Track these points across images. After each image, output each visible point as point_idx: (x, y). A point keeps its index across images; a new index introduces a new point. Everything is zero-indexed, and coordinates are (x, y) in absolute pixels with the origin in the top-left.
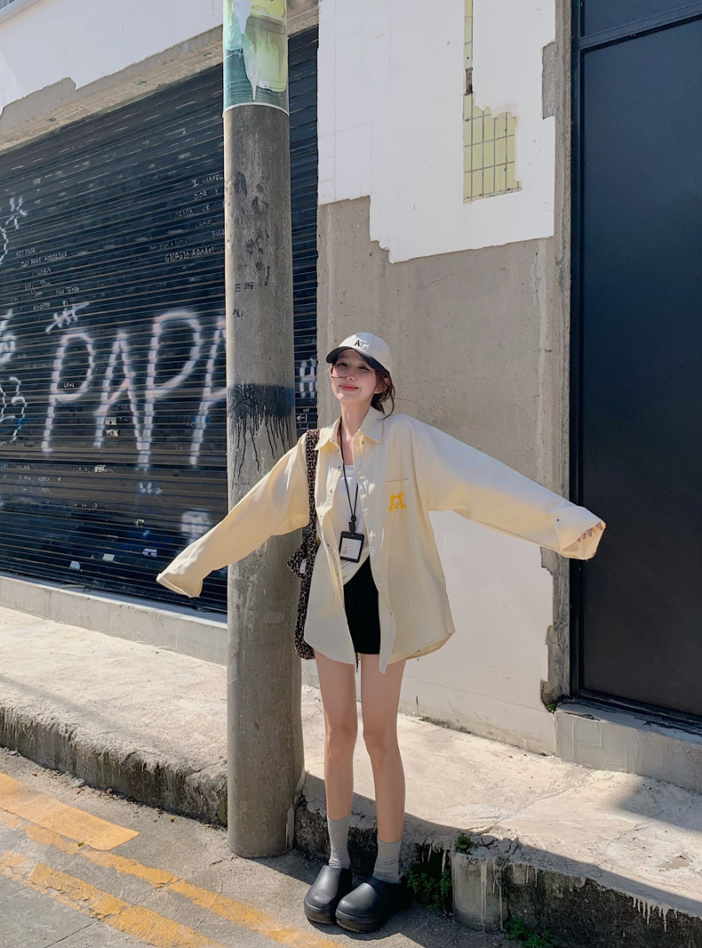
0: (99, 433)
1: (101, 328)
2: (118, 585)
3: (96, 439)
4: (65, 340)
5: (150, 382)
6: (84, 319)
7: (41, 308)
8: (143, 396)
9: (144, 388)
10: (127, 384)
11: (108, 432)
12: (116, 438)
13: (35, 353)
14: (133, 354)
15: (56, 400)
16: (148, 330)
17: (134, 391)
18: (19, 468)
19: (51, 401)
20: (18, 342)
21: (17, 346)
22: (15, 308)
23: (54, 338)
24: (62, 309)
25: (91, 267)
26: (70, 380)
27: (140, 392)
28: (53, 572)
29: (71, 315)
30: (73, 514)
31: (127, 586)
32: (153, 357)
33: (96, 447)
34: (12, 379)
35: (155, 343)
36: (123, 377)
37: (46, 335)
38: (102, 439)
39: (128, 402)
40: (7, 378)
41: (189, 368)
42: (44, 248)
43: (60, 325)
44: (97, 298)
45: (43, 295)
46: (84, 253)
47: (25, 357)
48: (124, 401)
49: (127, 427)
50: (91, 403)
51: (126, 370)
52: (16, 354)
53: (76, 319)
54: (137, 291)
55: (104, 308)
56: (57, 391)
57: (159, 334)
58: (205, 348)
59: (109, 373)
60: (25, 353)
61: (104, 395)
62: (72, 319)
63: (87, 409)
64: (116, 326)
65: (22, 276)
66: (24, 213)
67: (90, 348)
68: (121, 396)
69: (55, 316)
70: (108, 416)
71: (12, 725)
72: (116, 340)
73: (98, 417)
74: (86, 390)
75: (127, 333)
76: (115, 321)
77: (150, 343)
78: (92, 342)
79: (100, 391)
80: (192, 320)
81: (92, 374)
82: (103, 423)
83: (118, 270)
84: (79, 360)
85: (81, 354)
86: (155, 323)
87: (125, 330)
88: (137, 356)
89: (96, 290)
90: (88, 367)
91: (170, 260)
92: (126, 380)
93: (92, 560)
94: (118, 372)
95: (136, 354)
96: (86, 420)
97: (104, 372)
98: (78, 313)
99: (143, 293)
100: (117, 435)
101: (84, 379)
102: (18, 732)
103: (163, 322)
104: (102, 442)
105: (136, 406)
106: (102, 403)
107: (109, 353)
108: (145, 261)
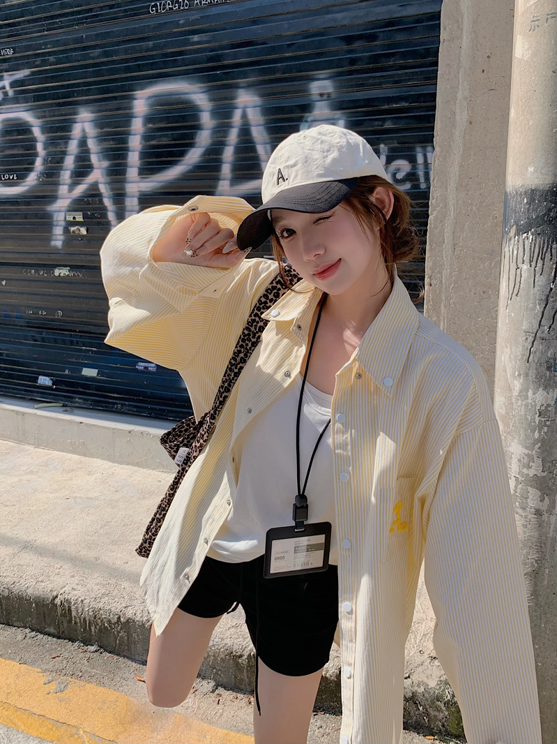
0: (58, 231)
1: (51, 105)
2: (109, 403)
3: (54, 237)
5: (132, 173)
6: (22, 93)
8: (123, 189)
9: (123, 181)
10: (98, 175)
11: (72, 229)
12: (84, 236)
14: (105, 140)
16: (126, 109)
17: (109, 183)
26: (10, 171)
27: (118, 185)
28: (9, 388)
29: (4, 88)
30: (28, 322)
31: (122, 405)
32: (135, 143)
33: (56, 248)
35: (137, 125)
36: (90, 167)
38: (62, 237)
39: (99, 195)
41: (194, 156)
44: (44, 63)
48: (94, 194)
49: (99, 223)
50: (44, 195)
51: (94, 159)
53: (11, 93)
54: (106, 54)
55: (54, 79)
57: (142, 114)
58: (219, 131)
59: (69, 162)
61: (63, 190)
62: (6, 94)
63: (37, 203)
64: (77, 103)
67: (37, 132)
68: (88, 189)
70: (69, 211)
71: (85, 619)
72: (77, 122)
73: (55, 211)
74: (35, 182)
75: (93, 112)
76: (74, 97)
77: (130, 126)
78: (40, 124)
79: (57, 184)
80: (196, 94)
81: (43, 164)
82: (63, 218)
83: (73, 25)
84: (22, 146)
85: (23, 140)
86: (136, 99)
87: (91, 109)
88: (111, 143)
89: (39, 54)
90: (36, 155)
91: (157, 11)
92: (95, 170)
93: (67, 375)
94: (83, 161)
95: (109, 140)
96: (36, 216)
97: (61, 161)
98: (13, 84)
99: (115, 58)
100: (85, 233)
101: (31, 170)
102: (98, 627)
103: (150, 97)
104: (64, 242)
105: (111, 200)
106: (60, 196)
107: (67, 139)
108: (115, 13)
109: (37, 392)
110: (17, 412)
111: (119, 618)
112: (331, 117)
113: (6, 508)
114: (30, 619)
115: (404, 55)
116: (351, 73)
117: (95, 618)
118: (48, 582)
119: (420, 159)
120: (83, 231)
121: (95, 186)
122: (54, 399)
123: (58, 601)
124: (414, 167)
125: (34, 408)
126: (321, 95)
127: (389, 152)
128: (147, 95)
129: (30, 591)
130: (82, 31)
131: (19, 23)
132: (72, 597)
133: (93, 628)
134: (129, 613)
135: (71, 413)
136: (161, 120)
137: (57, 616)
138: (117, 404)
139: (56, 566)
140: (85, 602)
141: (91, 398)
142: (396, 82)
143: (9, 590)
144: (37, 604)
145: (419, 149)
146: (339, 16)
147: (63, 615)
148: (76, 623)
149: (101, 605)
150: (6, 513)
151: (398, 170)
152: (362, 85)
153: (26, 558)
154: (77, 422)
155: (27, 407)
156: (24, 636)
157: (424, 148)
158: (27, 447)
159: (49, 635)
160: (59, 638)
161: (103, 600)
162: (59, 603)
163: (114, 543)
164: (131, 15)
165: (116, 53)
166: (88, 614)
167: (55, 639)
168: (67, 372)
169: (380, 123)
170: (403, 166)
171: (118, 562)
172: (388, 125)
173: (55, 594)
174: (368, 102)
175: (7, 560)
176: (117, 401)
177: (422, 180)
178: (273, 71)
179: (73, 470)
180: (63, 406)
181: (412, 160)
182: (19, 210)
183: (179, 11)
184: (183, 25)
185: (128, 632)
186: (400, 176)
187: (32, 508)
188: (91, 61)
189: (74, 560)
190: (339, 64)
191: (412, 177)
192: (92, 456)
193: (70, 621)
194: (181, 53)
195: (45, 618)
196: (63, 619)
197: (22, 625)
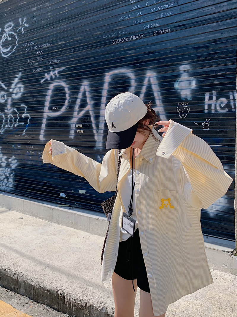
0: (72, 132)
1: (73, 80)
2: (89, 206)
3: (70, 134)
4: (52, 86)
5: (103, 106)
6: (62, 76)
7: (38, 71)
8: (99, 113)
9: (99, 110)
10: (89, 107)
11: (78, 131)
12: (82, 133)
13: (35, 93)
14: (93, 92)
15: (47, 115)
16: (101, 80)
17: (93, 111)
18: (27, 147)
19: (44, 116)
20: (25, 88)
21: (24, 90)
22: (23, 72)
23: (46, 85)
24: (50, 71)
25: (66, 50)
26: (55, 106)
27: (97, 111)
28: (48, 198)
29: (55, 74)
30: (58, 170)
31: (95, 207)
32: (105, 93)
33: (71, 139)
34: (22, 105)
35: (106, 86)
36: (86, 104)
37: (40, 84)
38: (74, 134)
39: (89, 116)
40: (19, 105)
42: (39, 41)
43: (49, 79)
44: (71, 64)
45: (38, 65)
46: (62, 43)
47: (29, 95)
48: (87, 115)
49: (89, 128)
50: (67, 117)
51: (88, 100)
52: (24, 94)
53: (58, 76)
54: (95, 60)
55: (74, 70)
56: (48, 111)
57: (108, 82)
58: (138, 87)
59: (78, 102)
60: (29, 93)
61: (75, 113)
62: (56, 76)
63: (65, 120)
64: (83, 78)
65: (26, 56)
66: (27, 25)
67: (67, 90)
68: (85, 113)
69: (46, 75)
70: (77, 123)
71: (70, 303)
72: (82, 86)
73: (72, 123)
74: (65, 110)
75: (89, 82)
76: (82, 76)
77: (103, 87)
78: (68, 87)
79: (73, 111)
80: (130, 73)
81: (68, 103)
82: (74, 126)
83: (83, 50)
84: (60, 96)
85: (61, 93)
86: (106, 76)
87: (87, 80)
88: (95, 93)
89: (69, 61)
90: (65, 99)
91: (115, 43)
92: (88, 105)
93: (72, 193)
94: (83, 101)
95: (94, 92)
96: (64, 125)
97: (75, 101)
98: (58, 73)
99: (98, 61)
100: (83, 132)
101: (63, 105)
102: (76, 308)
103: (111, 75)
104: (74, 136)
105: (94, 118)
106: (74, 117)
107: (78, 92)
108: (99, 44)
109: (59, 200)
110: (50, 208)
111: (86, 304)
112: (189, 79)
113: (42, 249)
114: (47, 300)
115: (222, 53)
116: (198, 61)
117: (75, 303)
118: (56, 284)
119: (231, 98)
120: (82, 132)
121: (88, 112)
122: (66, 203)
123: (59, 293)
124: (229, 101)
125: (57, 206)
126: (185, 71)
127: (217, 94)
128: (110, 75)
129: (48, 287)
130: (86, 52)
131: (62, 50)
132: (66, 292)
133: (74, 308)
134: (91, 302)
135: (72, 210)
136: (115, 84)
137: (58, 300)
138: (93, 206)
139: (60, 276)
140: (71, 294)
141: (81, 203)
142: (220, 64)
143: (39, 285)
144: (50, 293)
145: (231, 93)
146: (193, 40)
147: (61, 300)
148: (66, 304)
149: (78, 297)
150: (41, 251)
151: (222, 103)
152: (204, 66)
153: (48, 271)
154: (74, 214)
155: (55, 206)
156: (43, 308)
157: (233, 92)
158: (53, 224)
159: (54, 309)
160: (58, 311)
161: (80, 295)
162: (60, 294)
163: (86, 269)
164: (105, 45)
165: (99, 59)
166: (72, 301)
167: (56, 311)
168: (72, 191)
169: (212, 81)
170: (224, 101)
171: (88, 278)
172: (216, 82)
173: (58, 289)
174: (207, 72)
175: (39, 272)
176: (92, 205)
177: (233, 107)
178: (163, 62)
179: (71, 235)
180: (69, 206)
181: (228, 98)
182: (57, 123)
183: (124, 42)
184: (126, 47)
185: (90, 312)
186: (223, 105)
187: (52, 250)
188: (89, 63)
189: (68, 274)
190: (193, 58)
191: (228, 106)
192: (80, 229)
193: (64, 303)
194: (124, 58)
195: (53, 300)
196: (61, 301)
197: (43, 303)
